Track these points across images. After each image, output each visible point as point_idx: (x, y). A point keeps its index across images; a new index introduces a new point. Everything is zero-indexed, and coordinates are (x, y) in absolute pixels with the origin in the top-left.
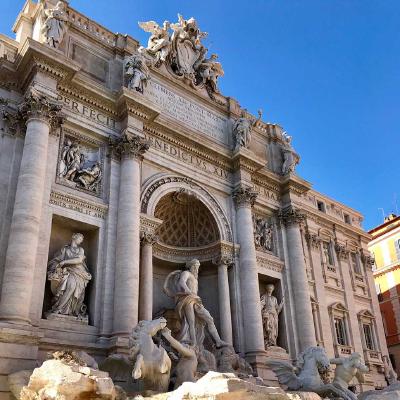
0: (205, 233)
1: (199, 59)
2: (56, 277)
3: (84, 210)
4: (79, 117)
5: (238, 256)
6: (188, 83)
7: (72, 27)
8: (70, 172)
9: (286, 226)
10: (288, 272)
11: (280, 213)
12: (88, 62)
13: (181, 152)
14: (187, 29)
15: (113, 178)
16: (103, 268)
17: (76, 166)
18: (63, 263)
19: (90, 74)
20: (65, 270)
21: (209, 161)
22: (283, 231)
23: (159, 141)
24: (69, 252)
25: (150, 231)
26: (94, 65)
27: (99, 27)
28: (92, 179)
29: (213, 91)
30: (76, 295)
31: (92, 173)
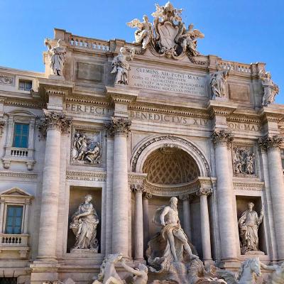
0: (192, 171)
1: (179, 32)
2: (74, 226)
3: (91, 179)
4: (82, 116)
5: (216, 186)
6: (170, 56)
7: (75, 51)
8: (80, 155)
9: (267, 151)
10: (267, 190)
11: (260, 141)
12: (88, 71)
13: (164, 116)
14: (165, 13)
15: (109, 151)
16: (105, 215)
17: (83, 150)
18: (78, 216)
19: (90, 80)
20: (80, 220)
21: (189, 116)
22: (264, 156)
23: (145, 113)
24: (83, 209)
25: (139, 182)
26: (93, 72)
27: (96, 41)
28: (95, 156)
29: (193, 55)
30: (87, 236)
31: (94, 152)
